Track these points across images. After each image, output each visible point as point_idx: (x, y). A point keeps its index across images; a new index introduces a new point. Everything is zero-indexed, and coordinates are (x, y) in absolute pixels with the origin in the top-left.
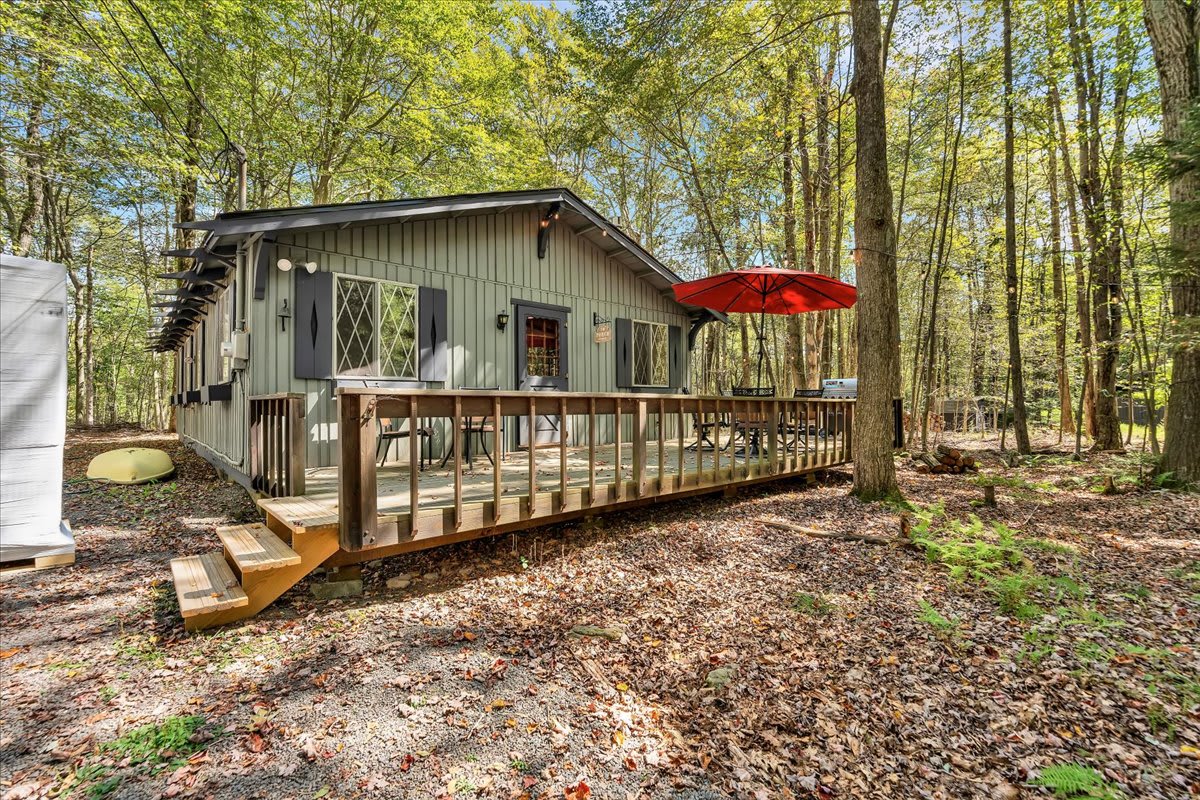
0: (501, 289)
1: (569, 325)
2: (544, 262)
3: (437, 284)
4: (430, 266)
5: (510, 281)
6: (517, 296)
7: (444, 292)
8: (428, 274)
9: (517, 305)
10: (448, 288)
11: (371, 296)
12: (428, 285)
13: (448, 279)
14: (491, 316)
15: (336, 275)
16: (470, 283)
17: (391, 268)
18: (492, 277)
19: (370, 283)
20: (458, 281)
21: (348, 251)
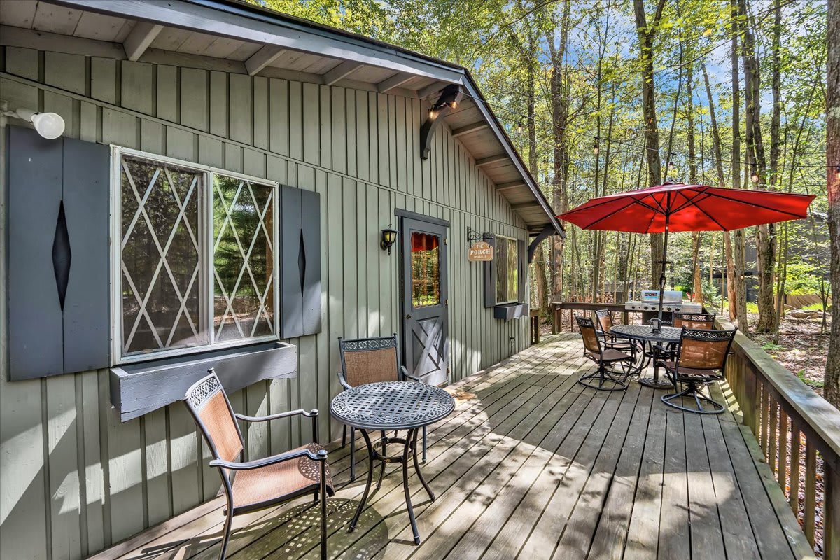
0: (384, 195)
1: (448, 241)
2: (426, 163)
3: (306, 183)
4: (296, 153)
5: (394, 185)
6: (400, 206)
7: (316, 196)
8: (292, 166)
9: (402, 216)
10: (321, 189)
11: (194, 197)
12: (292, 183)
13: (321, 176)
14: (374, 232)
15: (117, 152)
16: (348, 184)
17: (232, 150)
18: (374, 179)
19: (193, 173)
20: (334, 180)
21: (147, 106)
